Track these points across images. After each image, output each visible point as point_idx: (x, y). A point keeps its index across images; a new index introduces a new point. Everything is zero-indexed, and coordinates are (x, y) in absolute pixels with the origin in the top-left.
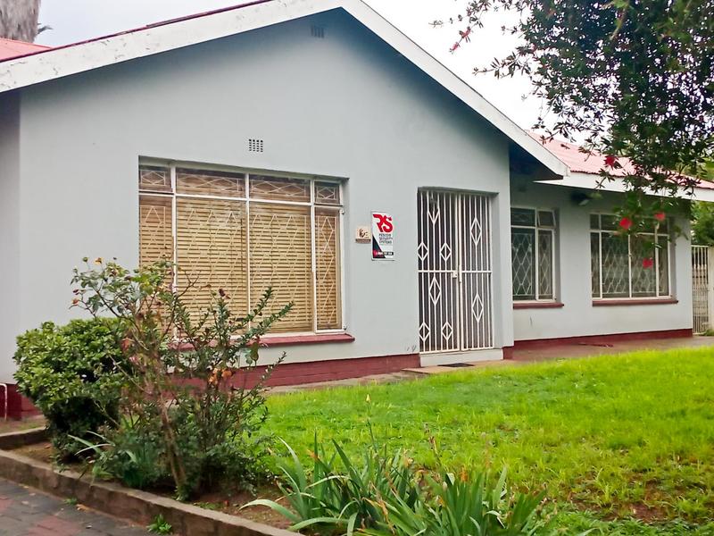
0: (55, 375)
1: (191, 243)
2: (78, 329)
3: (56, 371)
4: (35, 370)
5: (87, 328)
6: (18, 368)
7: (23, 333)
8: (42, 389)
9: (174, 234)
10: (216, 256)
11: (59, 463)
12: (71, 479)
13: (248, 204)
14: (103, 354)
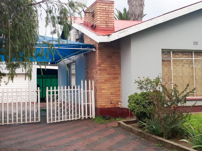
0: (137, 106)
1: (177, 72)
2: (143, 94)
3: (137, 105)
4: (132, 104)
5: (145, 94)
6: (128, 104)
7: (130, 95)
8: (134, 109)
9: (172, 69)
10: (184, 75)
12: (140, 132)
13: (194, 60)
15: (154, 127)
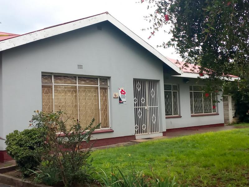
0: (20, 148)
1: (59, 100)
2: (27, 132)
3: (20, 147)
4: (13, 147)
5: (30, 132)
6: (7, 146)
7: (8, 134)
8: (16, 153)
9: (53, 98)
11: (24, 178)
12: (28, 184)
14: (36, 141)
15: (49, 176)
